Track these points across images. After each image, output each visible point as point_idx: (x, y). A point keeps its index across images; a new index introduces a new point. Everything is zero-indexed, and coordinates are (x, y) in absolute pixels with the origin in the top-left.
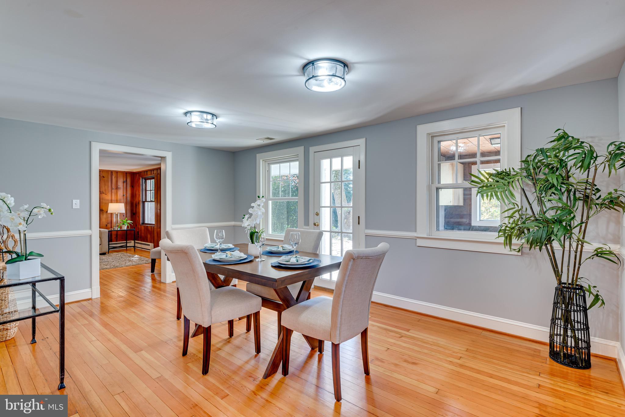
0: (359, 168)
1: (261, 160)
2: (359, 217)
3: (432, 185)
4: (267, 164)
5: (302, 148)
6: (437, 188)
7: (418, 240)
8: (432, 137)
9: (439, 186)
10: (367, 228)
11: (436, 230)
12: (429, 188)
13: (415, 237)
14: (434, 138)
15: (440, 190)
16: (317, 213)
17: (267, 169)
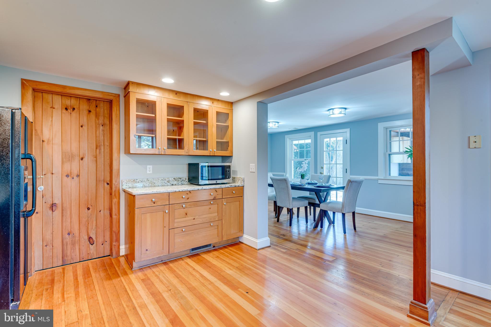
0: (346, 144)
1: (288, 139)
2: (346, 169)
3: (387, 153)
4: (291, 141)
5: (313, 132)
6: (389, 154)
7: (379, 181)
8: (386, 129)
9: (390, 153)
10: (351, 175)
11: (389, 175)
12: (385, 154)
13: (378, 179)
14: (388, 129)
15: (391, 155)
16: (322, 167)
17: (291, 144)
